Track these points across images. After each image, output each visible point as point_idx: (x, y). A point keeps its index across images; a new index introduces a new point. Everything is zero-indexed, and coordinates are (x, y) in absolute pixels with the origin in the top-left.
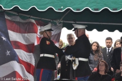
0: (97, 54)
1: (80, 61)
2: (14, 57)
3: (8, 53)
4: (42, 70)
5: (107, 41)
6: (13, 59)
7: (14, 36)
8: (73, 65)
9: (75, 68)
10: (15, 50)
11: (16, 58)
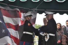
0: (60, 31)
1: (50, 36)
2: (7, 34)
3: (4, 31)
4: (24, 42)
5: (67, 22)
6: (7, 35)
7: (7, 20)
8: (45, 38)
9: (47, 40)
10: (8, 29)
11: (9, 34)
